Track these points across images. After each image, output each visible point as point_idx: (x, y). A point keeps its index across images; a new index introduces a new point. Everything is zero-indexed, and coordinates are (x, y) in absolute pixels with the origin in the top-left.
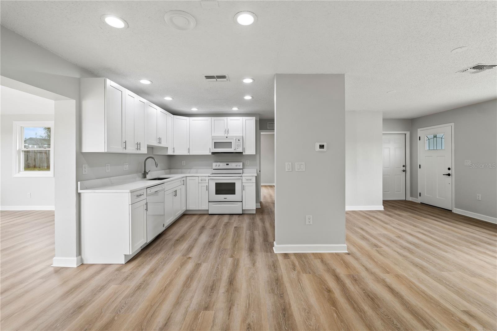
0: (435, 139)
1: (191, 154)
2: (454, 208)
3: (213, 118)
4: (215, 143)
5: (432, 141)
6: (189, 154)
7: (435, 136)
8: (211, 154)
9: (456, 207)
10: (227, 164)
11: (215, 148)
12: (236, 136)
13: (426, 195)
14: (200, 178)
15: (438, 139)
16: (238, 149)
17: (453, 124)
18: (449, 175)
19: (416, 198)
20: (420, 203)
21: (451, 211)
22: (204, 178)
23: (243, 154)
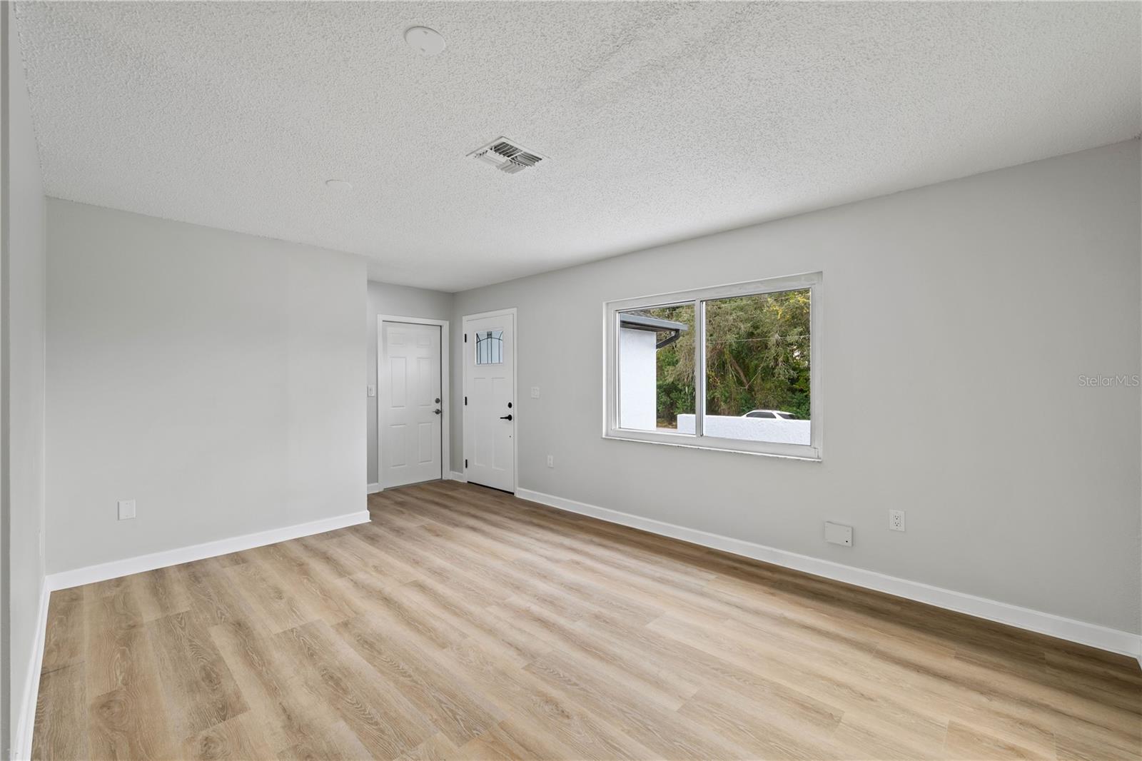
0: (490, 340)
2: (518, 489)
5: (484, 344)
7: (489, 335)
9: (520, 486)
13: (476, 464)
15: (495, 342)
17: (514, 310)
18: (510, 418)
19: (459, 472)
20: (466, 482)
21: (513, 494)
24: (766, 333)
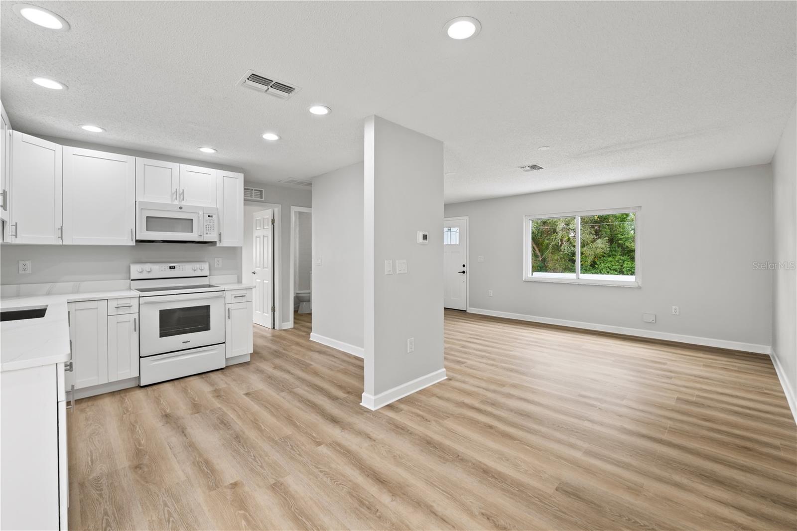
0: (449, 232)
1: (66, 242)
2: (469, 308)
3: (140, 160)
4: (147, 217)
6: (60, 243)
7: (449, 230)
8: (134, 244)
9: (471, 306)
10: (171, 268)
11: (147, 230)
12: (203, 208)
14: (113, 304)
16: (209, 235)
17: (467, 218)
18: (464, 272)
21: (466, 311)
22: (128, 301)
23: (218, 245)
24: (555, 222)
